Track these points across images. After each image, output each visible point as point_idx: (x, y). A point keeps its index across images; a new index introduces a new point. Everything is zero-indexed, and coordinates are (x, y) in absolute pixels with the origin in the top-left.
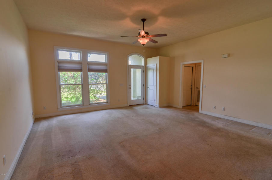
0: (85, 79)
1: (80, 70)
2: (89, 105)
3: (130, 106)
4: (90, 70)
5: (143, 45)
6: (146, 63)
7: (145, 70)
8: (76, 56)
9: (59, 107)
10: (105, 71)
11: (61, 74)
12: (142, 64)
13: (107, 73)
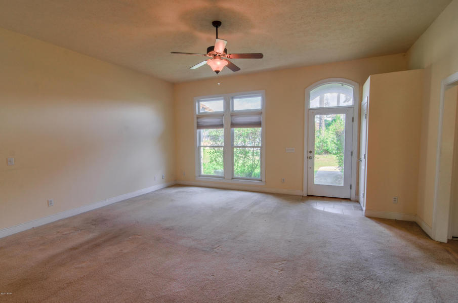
1: (221, 126)
2: (232, 179)
3: (308, 195)
4: (234, 125)
5: (217, 72)
7: (355, 116)
9: (197, 175)
10: (259, 125)
13: (261, 129)
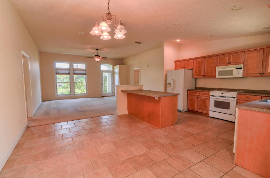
0: (72, 79)
1: (69, 74)
2: (75, 95)
3: (102, 96)
4: (75, 74)
5: (97, 61)
6: (114, 69)
7: (113, 73)
8: (66, 65)
9: (56, 95)
10: (85, 74)
11: (58, 76)
12: (111, 69)
13: (86, 76)
